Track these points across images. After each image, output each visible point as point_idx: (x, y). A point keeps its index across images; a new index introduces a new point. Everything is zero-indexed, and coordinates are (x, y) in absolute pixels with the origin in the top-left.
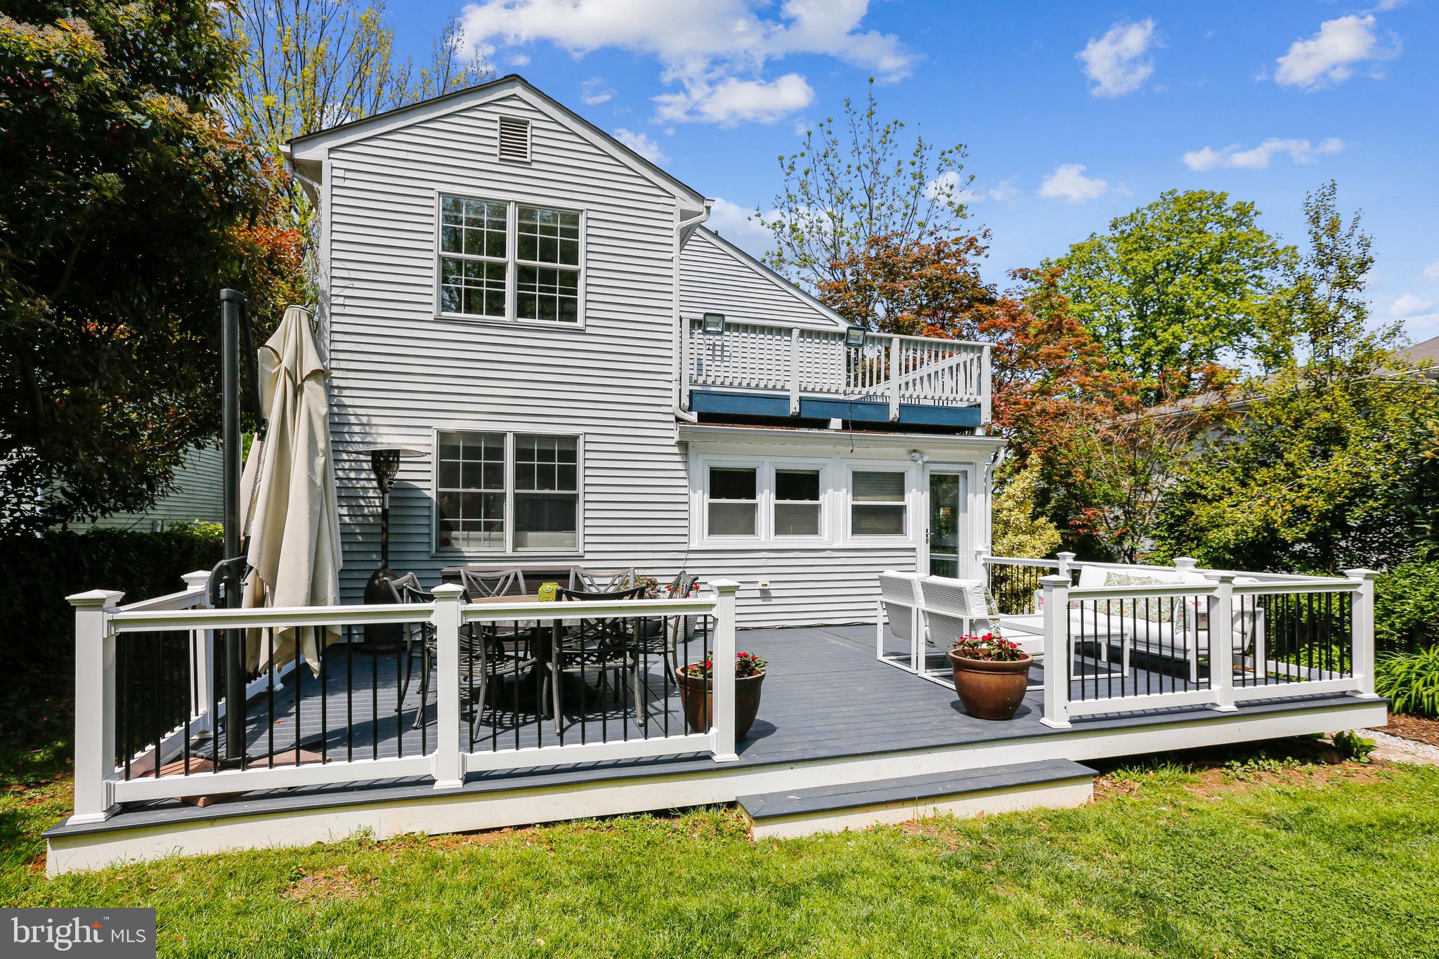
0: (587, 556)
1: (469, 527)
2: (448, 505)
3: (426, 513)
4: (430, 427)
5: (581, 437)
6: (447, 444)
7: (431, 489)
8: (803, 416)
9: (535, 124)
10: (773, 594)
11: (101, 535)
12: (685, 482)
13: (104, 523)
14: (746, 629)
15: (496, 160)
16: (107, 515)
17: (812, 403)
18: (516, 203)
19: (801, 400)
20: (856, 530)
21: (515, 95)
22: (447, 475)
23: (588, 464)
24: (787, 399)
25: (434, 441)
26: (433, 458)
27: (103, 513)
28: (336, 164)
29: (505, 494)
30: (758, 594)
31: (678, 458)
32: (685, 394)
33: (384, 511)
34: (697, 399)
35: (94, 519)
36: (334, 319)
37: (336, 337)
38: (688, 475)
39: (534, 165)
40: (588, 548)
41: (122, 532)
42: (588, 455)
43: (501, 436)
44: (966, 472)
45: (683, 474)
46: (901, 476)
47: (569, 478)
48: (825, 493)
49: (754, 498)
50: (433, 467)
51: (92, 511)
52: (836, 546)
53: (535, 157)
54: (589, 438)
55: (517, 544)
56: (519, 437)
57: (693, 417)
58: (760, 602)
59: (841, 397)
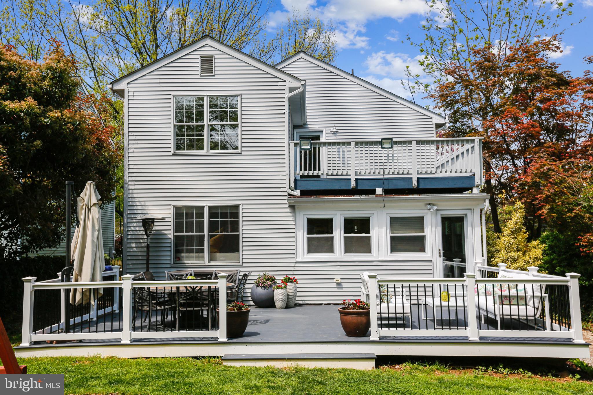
0: (244, 265)
1: (188, 251)
2: (179, 241)
3: (169, 245)
4: (171, 205)
5: (240, 206)
6: (179, 212)
7: (171, 234)
8: (359, 188)
9: (216, 56)
10: (344, 285)
11: (40, 258)
12: (293, 226)
13: (41, 253)
14: (328, 304)
15: (198, 77)
16: (42, 250)
17: (364, 181)
18: (208, 96)
19: (357, 180)
20: (394, 249)
21: (207, 44)
22: (178, 227)
23: (244, 219)
24: (350, 179)
25: (172, 211)
26: (172, 219)
27: (40, 249)
28: (130, 89)
29: (204, 235)
30: (335, 285)
31: (290, 214)
32: (292, 181)
33: (148, 245)
34: (299, 183)
35: (37, 251)
36: (130, 158)
37: (131, 167)
38: (296, 222)
39: (216, 76)
40: (244, 261)
41: (48, 257)
42: (244, 215)
43: (203, 207)
44: (466, 215)
45: (292, 222)
46: (422, 218)
47: (235, 226)
48: (373, 230)
49: (332, 233)
50: (172, 224)
51: (37, 248)
52: (380, 259)
53: (217, 72)
54: (244, 206)
55: (211, 259)
56: (211, 207)
57: (297, 193)
58: (336, 289)
59: (382, 177)
